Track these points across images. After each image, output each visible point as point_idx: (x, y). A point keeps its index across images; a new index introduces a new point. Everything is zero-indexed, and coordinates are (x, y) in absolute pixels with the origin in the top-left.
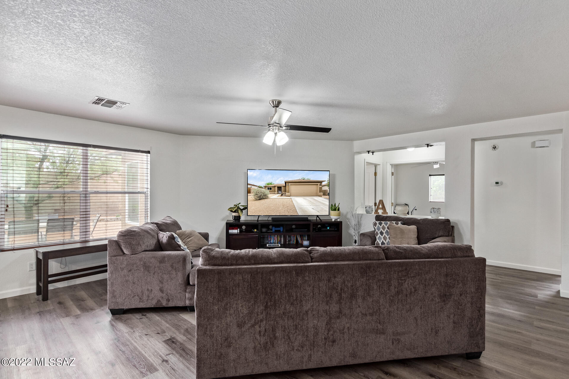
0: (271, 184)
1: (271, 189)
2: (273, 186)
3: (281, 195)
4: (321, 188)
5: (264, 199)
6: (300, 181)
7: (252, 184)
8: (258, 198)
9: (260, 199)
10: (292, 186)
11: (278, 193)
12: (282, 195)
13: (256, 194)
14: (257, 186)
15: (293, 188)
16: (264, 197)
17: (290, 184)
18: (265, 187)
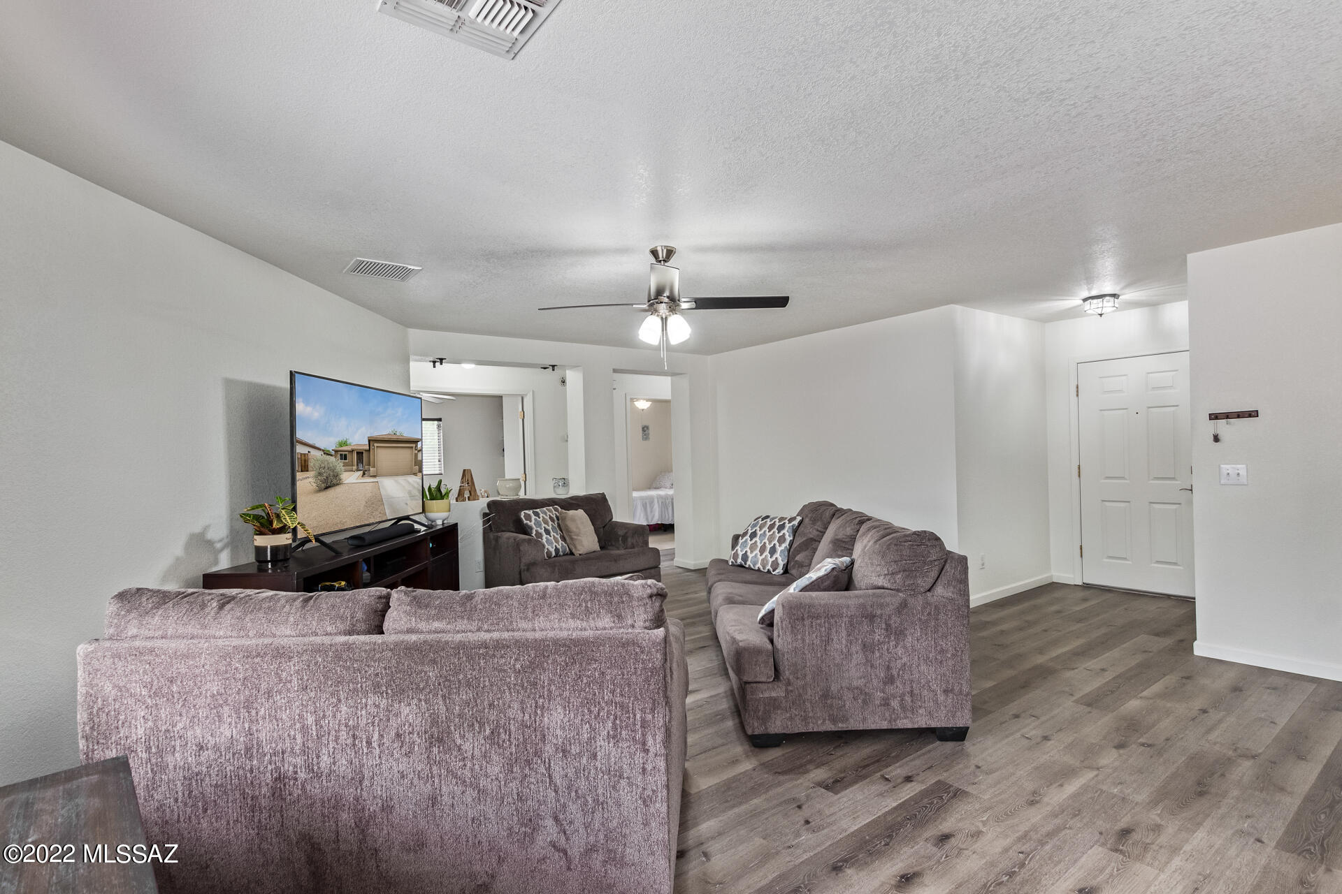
0: (345, 443)
1: (345, 457)
2: (350, 449)
3: (361, 473)
4: (416, 455)
5: (335, 485)
6: (390, 437)
7: (311, 442)
8: (324, 485)
9: (327, 487)
10: (380, 451)
11: (358, 470)
12: (364, 474)
13: (320, 474)
14: (319, 449)
15: (384, 456)
16: (334, 481)
17: (376, 445)
18: (336, 451)
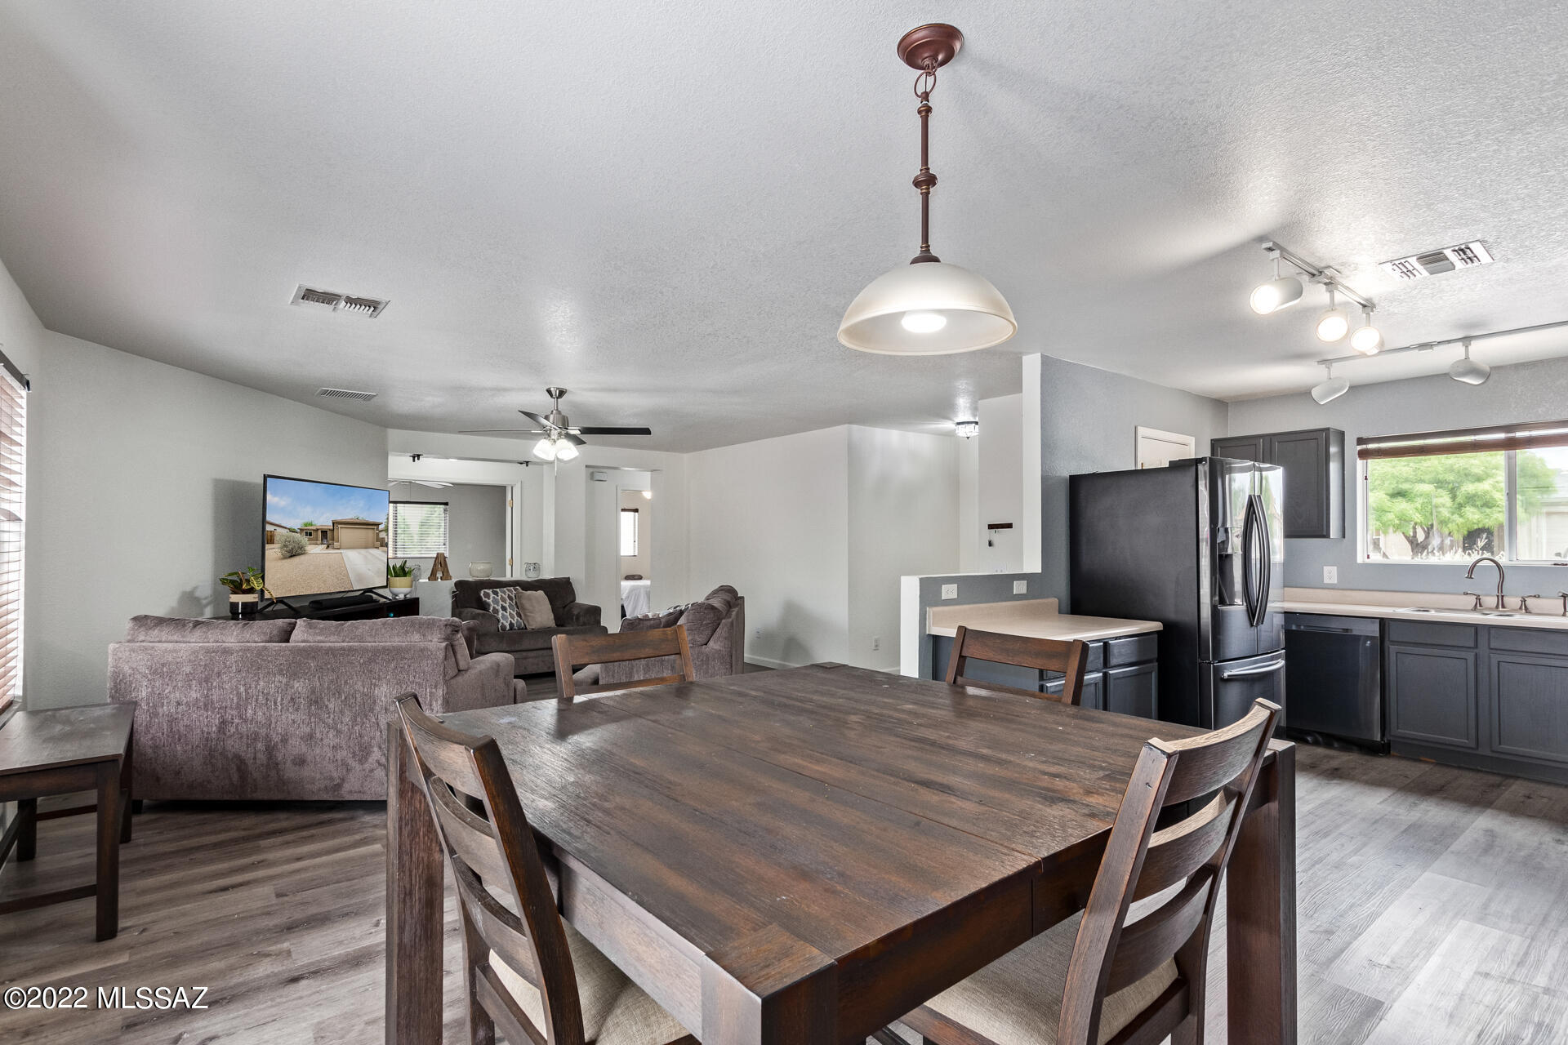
0: (311, 524)
1: (310, 534)
2: (315, 528)
3: (325, 547)
4: (378, 534)
5: (299, 555)
6: (355, 519)
7: (277, 523)
8: (289, 554)
9: (291, 556)
10: (344, 531)
11: (322, 544)
12: (328, 547)
13: (285, 546)
14: (286, 528)
15: (344, 534)
16: (299, 551)
17: (340, 526)
18: (301, 530)
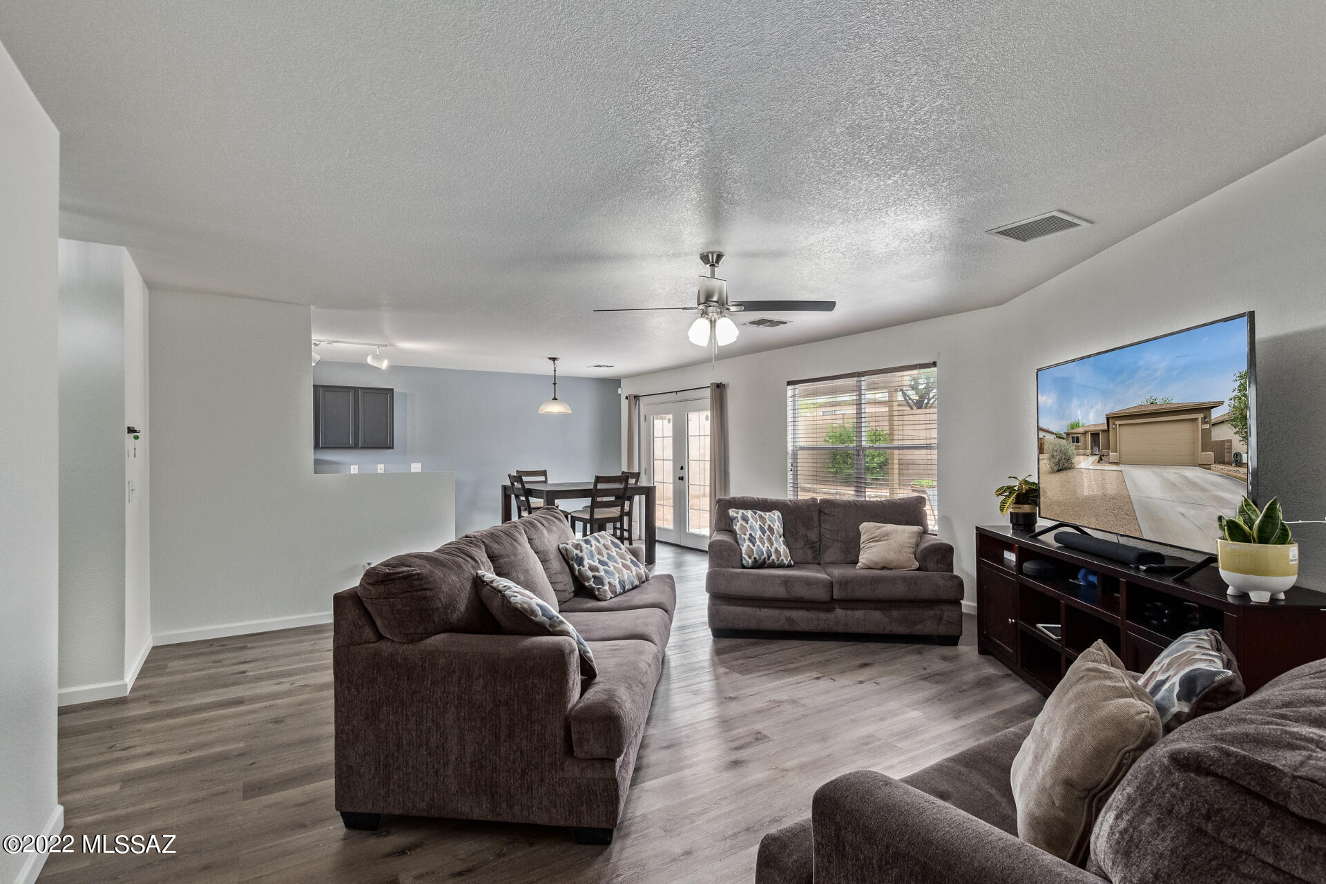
0: (1079, 424)
1: (1077, 440)
2: (1082, 430)
3: (1097, 458)
4: (1206, 434)
5: (1066, 469)
6: (1143, 409)
7: (1047, 428)
8: (1056, 468)
9: (1059, 470)
10: (1126, 431)
11: (1093, 454)
12: (1101, 459)
13: (1053, 456)
14: (1053, 433)
15: (1126, 437)
16: (1066, 465)
17: (1118, 423)
18: (1068, 434)
